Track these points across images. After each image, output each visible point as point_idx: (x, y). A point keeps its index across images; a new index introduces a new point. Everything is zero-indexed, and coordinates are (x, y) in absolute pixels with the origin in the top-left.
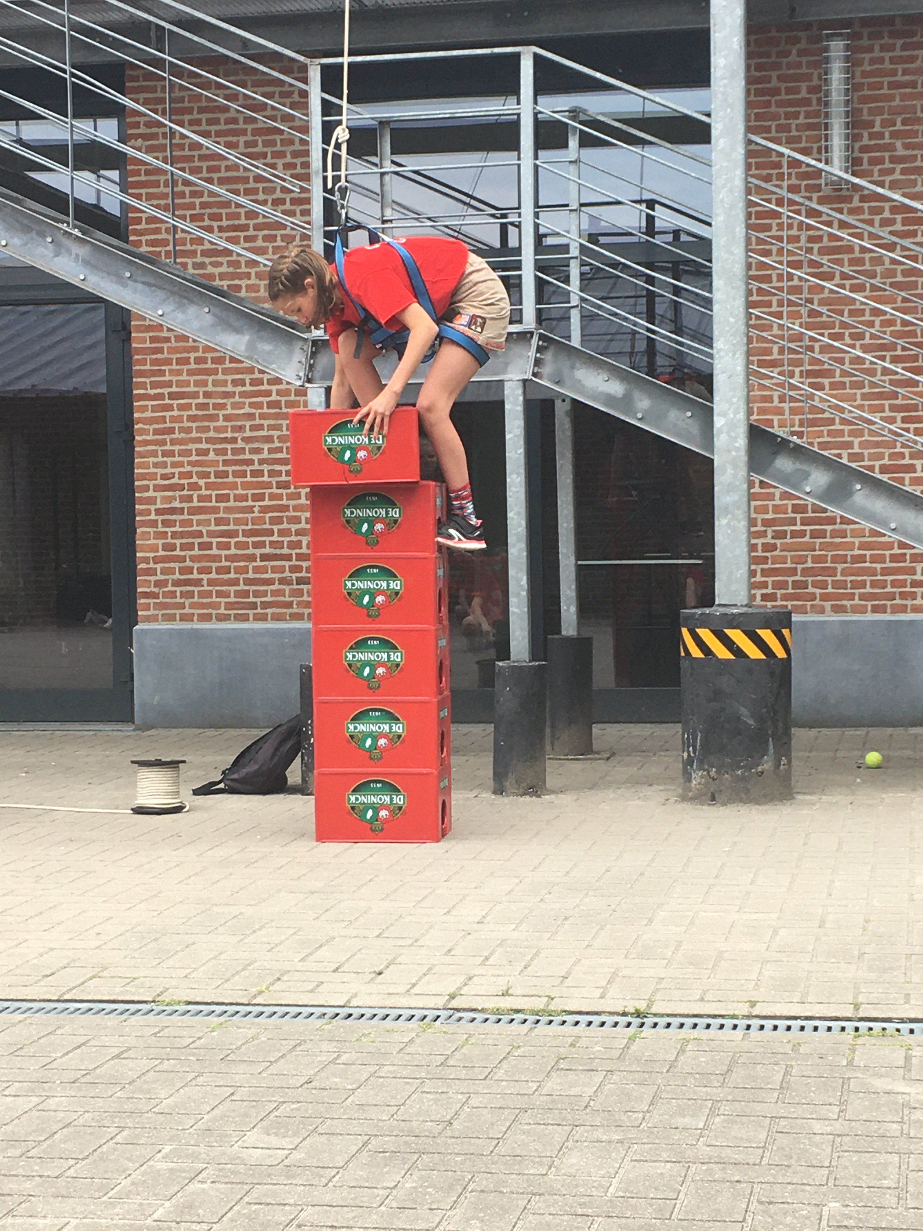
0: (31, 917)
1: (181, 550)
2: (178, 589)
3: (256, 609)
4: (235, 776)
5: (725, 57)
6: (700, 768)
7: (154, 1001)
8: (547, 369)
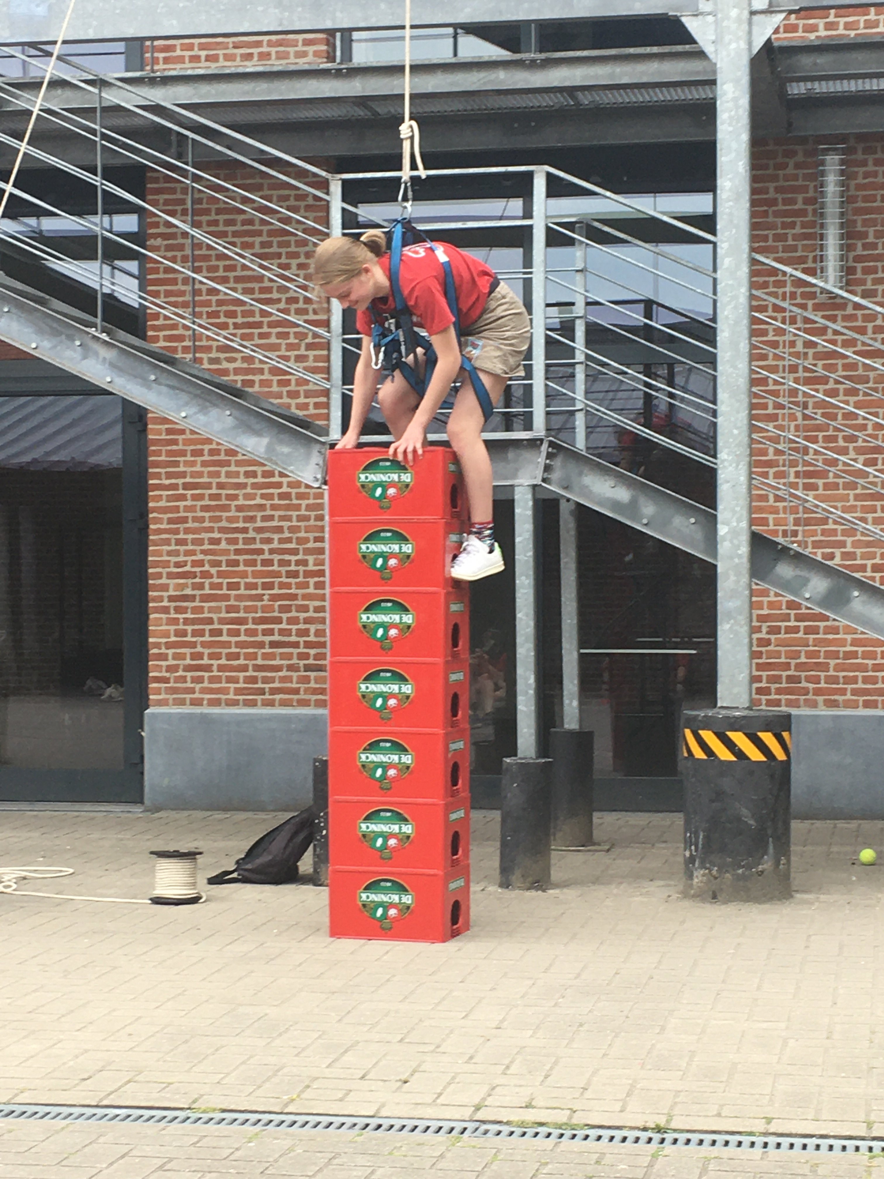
0: (63, 1016)
1: (192, 636)
2: (189, 674)
3: (264, 694)
4: (249, 866)
5: (731, 180)
6: (702, 866)
7: (189, 1108)
8: (555, 476)
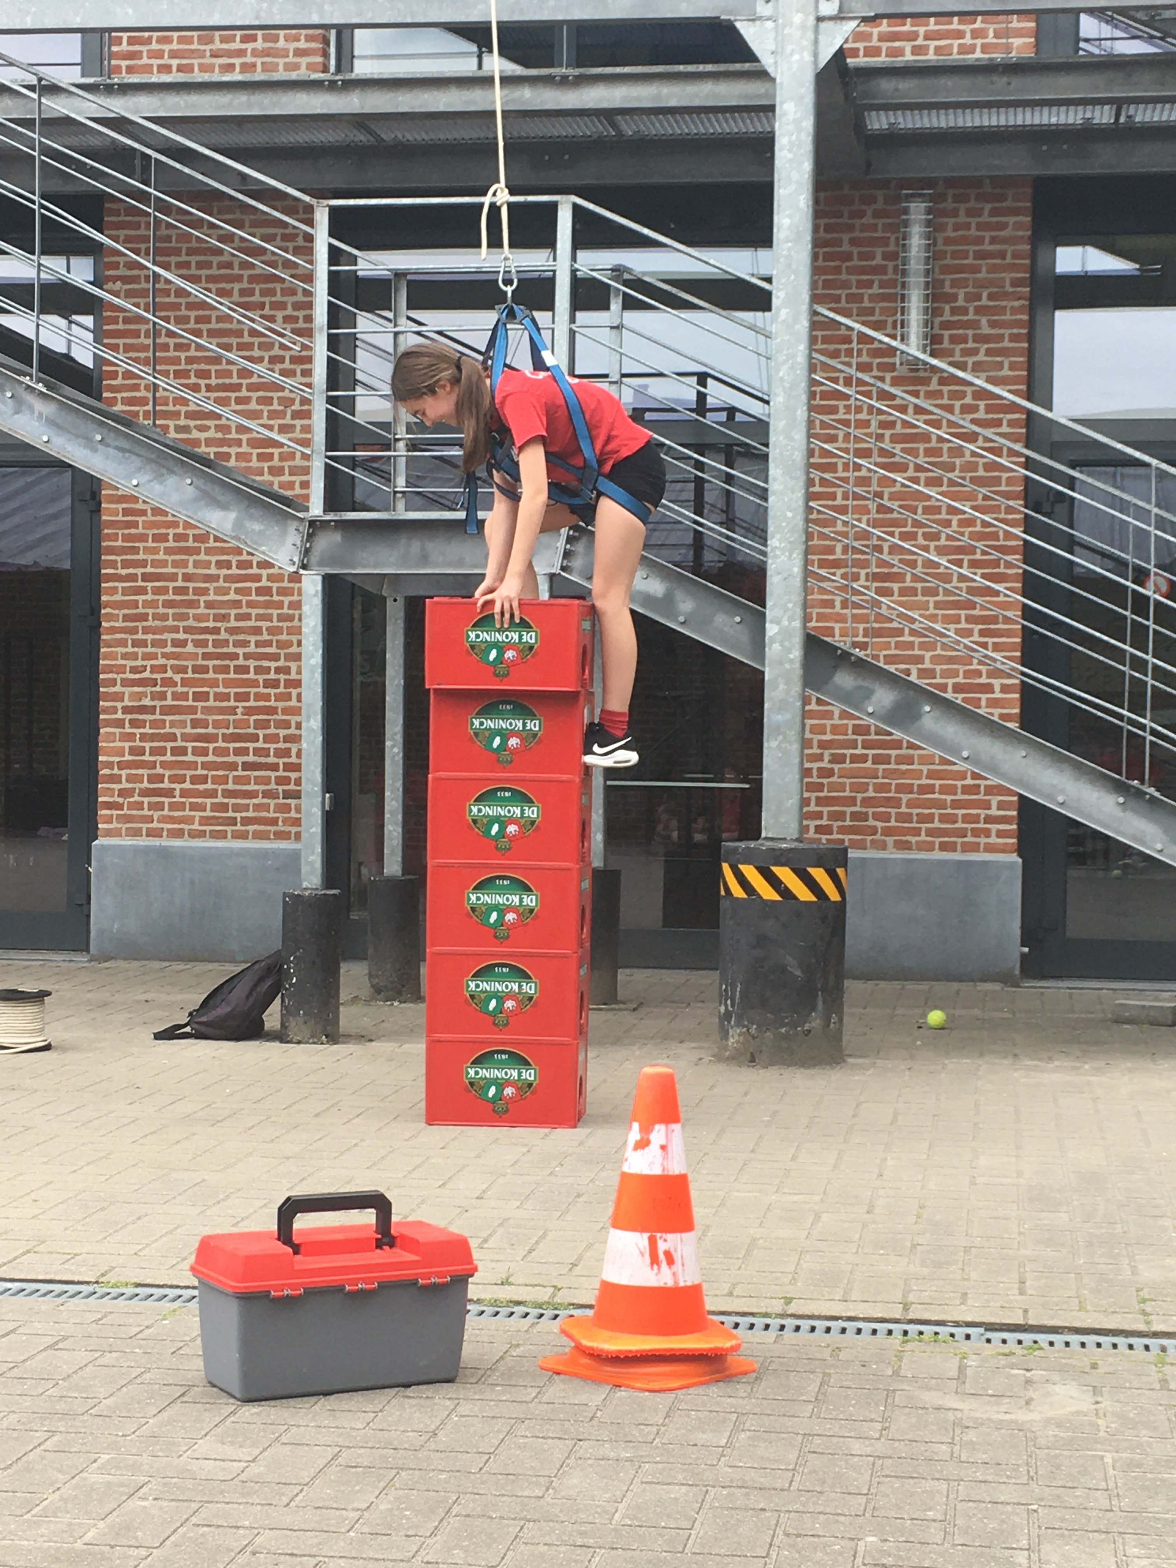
1: (151, 755)
2: (146, 800)
3: (236, 825)
4: (204, 1019)
5: (790, 216)
6: (739, 1024)
7: (97, 1282)
8: (577, 563)
